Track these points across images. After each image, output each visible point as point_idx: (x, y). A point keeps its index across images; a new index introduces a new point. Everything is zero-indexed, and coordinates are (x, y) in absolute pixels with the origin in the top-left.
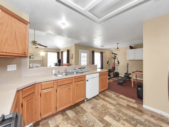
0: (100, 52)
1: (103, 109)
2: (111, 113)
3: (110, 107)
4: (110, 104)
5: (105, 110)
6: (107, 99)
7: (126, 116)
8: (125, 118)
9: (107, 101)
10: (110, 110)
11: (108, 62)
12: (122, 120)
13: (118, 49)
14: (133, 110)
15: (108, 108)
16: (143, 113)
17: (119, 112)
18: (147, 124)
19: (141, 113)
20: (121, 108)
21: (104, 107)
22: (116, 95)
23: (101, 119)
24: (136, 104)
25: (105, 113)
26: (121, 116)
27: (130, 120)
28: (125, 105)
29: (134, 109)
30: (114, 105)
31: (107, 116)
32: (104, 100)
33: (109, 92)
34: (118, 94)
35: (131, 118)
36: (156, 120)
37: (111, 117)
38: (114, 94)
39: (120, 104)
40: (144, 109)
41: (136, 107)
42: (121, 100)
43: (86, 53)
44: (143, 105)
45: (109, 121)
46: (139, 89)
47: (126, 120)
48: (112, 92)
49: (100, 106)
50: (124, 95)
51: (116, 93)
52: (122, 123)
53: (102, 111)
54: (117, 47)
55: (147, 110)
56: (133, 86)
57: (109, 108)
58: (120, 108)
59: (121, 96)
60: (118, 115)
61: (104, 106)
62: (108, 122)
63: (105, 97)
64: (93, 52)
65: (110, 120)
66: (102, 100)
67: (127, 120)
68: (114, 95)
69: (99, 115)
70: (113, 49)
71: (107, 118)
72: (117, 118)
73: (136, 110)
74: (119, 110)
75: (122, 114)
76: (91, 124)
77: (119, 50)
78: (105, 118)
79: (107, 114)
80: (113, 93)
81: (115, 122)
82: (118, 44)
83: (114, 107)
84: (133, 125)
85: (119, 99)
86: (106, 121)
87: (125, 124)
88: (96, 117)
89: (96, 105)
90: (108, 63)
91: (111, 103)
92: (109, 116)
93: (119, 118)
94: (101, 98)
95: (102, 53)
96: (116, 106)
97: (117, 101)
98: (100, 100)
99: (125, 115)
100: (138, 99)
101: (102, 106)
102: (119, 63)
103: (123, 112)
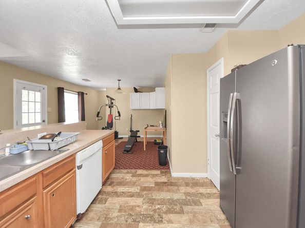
0: (78, 92)
1: (126, 217)
2: (143, 215)
3: (134, 204)
4: (131, 197)
5: (131, 215)
6: (121, 189)
7: (164, 204)
8: (164, 208)
9: (123, 194)
10: (138, 209)
11: (99, 113)
12: (164, 216)
13: (119, 91)
14: (166, 188)
15: (133, 208)
16: (177, 186)
17: (153, 204)
18: (189, 199)
19: (176, 187)
20: (151, 193)
21: (125, 211)
22: (131, 175)
24: (163, 176)
25: (134, 221)
26: (159, 209)
27: (172, 207)
28: (153, 186)
29: (166, 186)
30: (139, 195)
31: (141, 224)
32: (116, 194)
33: (118, 173)
34: (133, 171)
35: (171, 204)
36: (192, 187)
37: (147, 222)
38: (128, 173)
39: (145, 187)
40: (175, 179)
41: (167, 181)
42: (143, 179)
43: (40, 91)
44: (170, 173)
46: (162, 152)
47: (169, 211)
48: (122, 171)
49: (116, 214)
50: (142, 169)
51: (129, 170)
52: (167, 221)
53: (127, 221)
54: (118, 87)
55: (178, 179)
56: (145, 150)
57: (135, 206)
58: (150, 195)
59: (140, 172)
60: (155, 211)
61: (123, 208)
63: (115, 188)
64: (60, 91)
66: (112, 196)
67: (170, 209)
68: (128, 175)
70: (105, 90)
72: (156, 216)
73: (168, 185)
74: (150, 199)
75: (159, 204)
77: (121, 93)
79: (139, 222)
80: (125, 171)
81: (158, 225)
82: (119, 80)
83: (142, 199)
84: (179, 213)
85: (140, 178)
87: (171, 219)
89: (107, 215)
90: (98, 116)
91: (132, 195)
92: (144, 222)
93: (159, 215)
94: (109, 194)
95: (81, 95)
96: (143, 196)
97: (139, 185)
98: (110, 199)
99: (162, 202)
100: (162, 167)
101: (120, 211)
102: (120, 115)
103: (158, 200)
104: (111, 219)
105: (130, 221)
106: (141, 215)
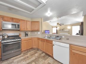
76: (37, 62)
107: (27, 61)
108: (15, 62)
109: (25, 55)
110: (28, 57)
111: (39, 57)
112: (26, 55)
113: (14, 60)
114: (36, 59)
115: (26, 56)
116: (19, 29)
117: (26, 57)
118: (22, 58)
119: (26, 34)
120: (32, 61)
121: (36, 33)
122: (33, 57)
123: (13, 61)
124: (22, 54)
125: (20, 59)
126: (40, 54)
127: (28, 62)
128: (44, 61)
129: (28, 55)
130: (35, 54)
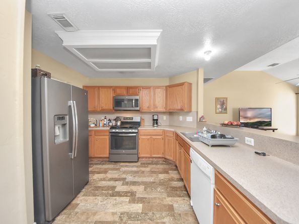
1: (155, 217)
2: (138, 220)
5: (151, 220)
12: (117, 219)
23: (144, 201)
25: (146, 214)
31: (140, 211)
37: (134, 213)
45: (133, 205)
49: (166, 220)
53: (153, 213)
62: (134, 203)
65: (132, 208)
69: (151, 204)
71: (138, 208)
72: (125, 219)
76: (148, 189)
78: (141, 205)
79: (142, 213)
81: (125, 210)
86: (137, 203)
88: (152, 199)
92: (138, 214)
93: (122, 220)
104: (168, 215)
105: (150, 214)
106: (140, 220)
107: (136, 178)
108: (121, 170)
109: (142, 167)
110: (143, 172)
111: (162, 183)
112: (145, 167)
113: (122, 166)
114: (154, 183)
115: (143, 169)
116: (138, 109)
117: (140, 171)
118: (135, 169)
119: (154, 120)
120: (142, 182)
121: (181, 118)
122: (152, 176)
123: (120, 168)
124: (139, 164)
125: (130, 169)
126: (172, 180)
127: (136, 181)
128: (165, 195)
129: (148, 169)
130: (160, 173)
